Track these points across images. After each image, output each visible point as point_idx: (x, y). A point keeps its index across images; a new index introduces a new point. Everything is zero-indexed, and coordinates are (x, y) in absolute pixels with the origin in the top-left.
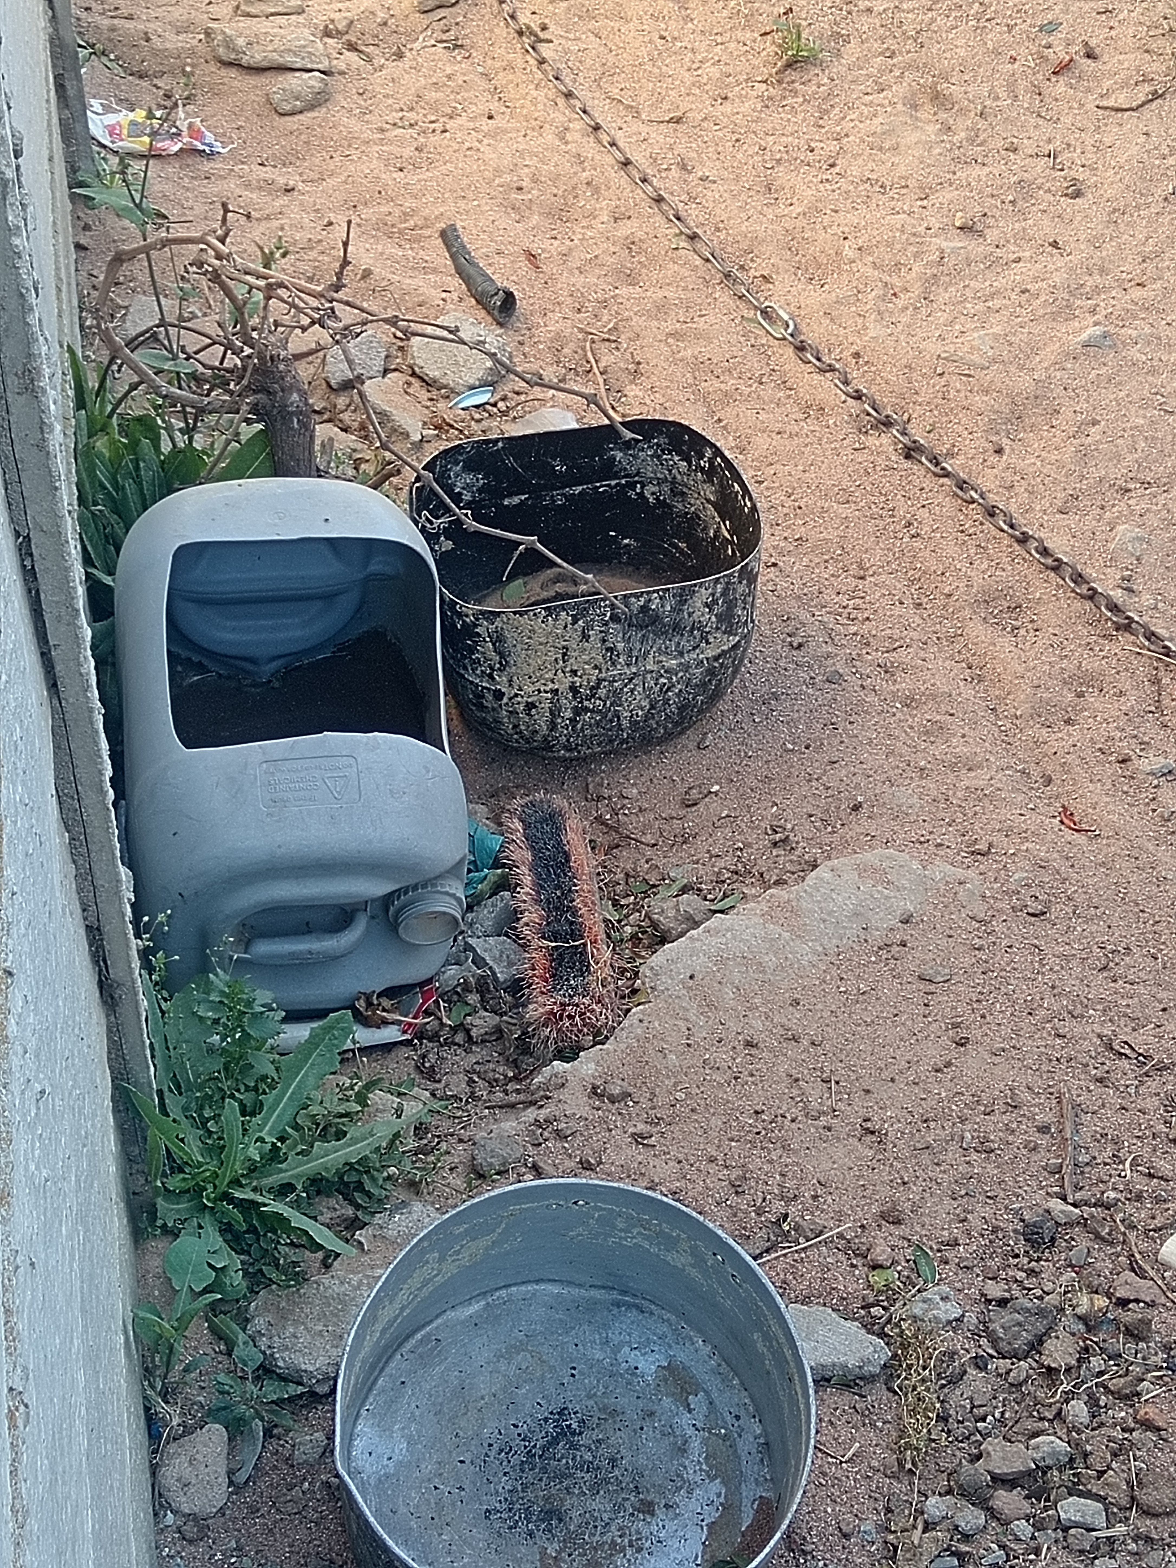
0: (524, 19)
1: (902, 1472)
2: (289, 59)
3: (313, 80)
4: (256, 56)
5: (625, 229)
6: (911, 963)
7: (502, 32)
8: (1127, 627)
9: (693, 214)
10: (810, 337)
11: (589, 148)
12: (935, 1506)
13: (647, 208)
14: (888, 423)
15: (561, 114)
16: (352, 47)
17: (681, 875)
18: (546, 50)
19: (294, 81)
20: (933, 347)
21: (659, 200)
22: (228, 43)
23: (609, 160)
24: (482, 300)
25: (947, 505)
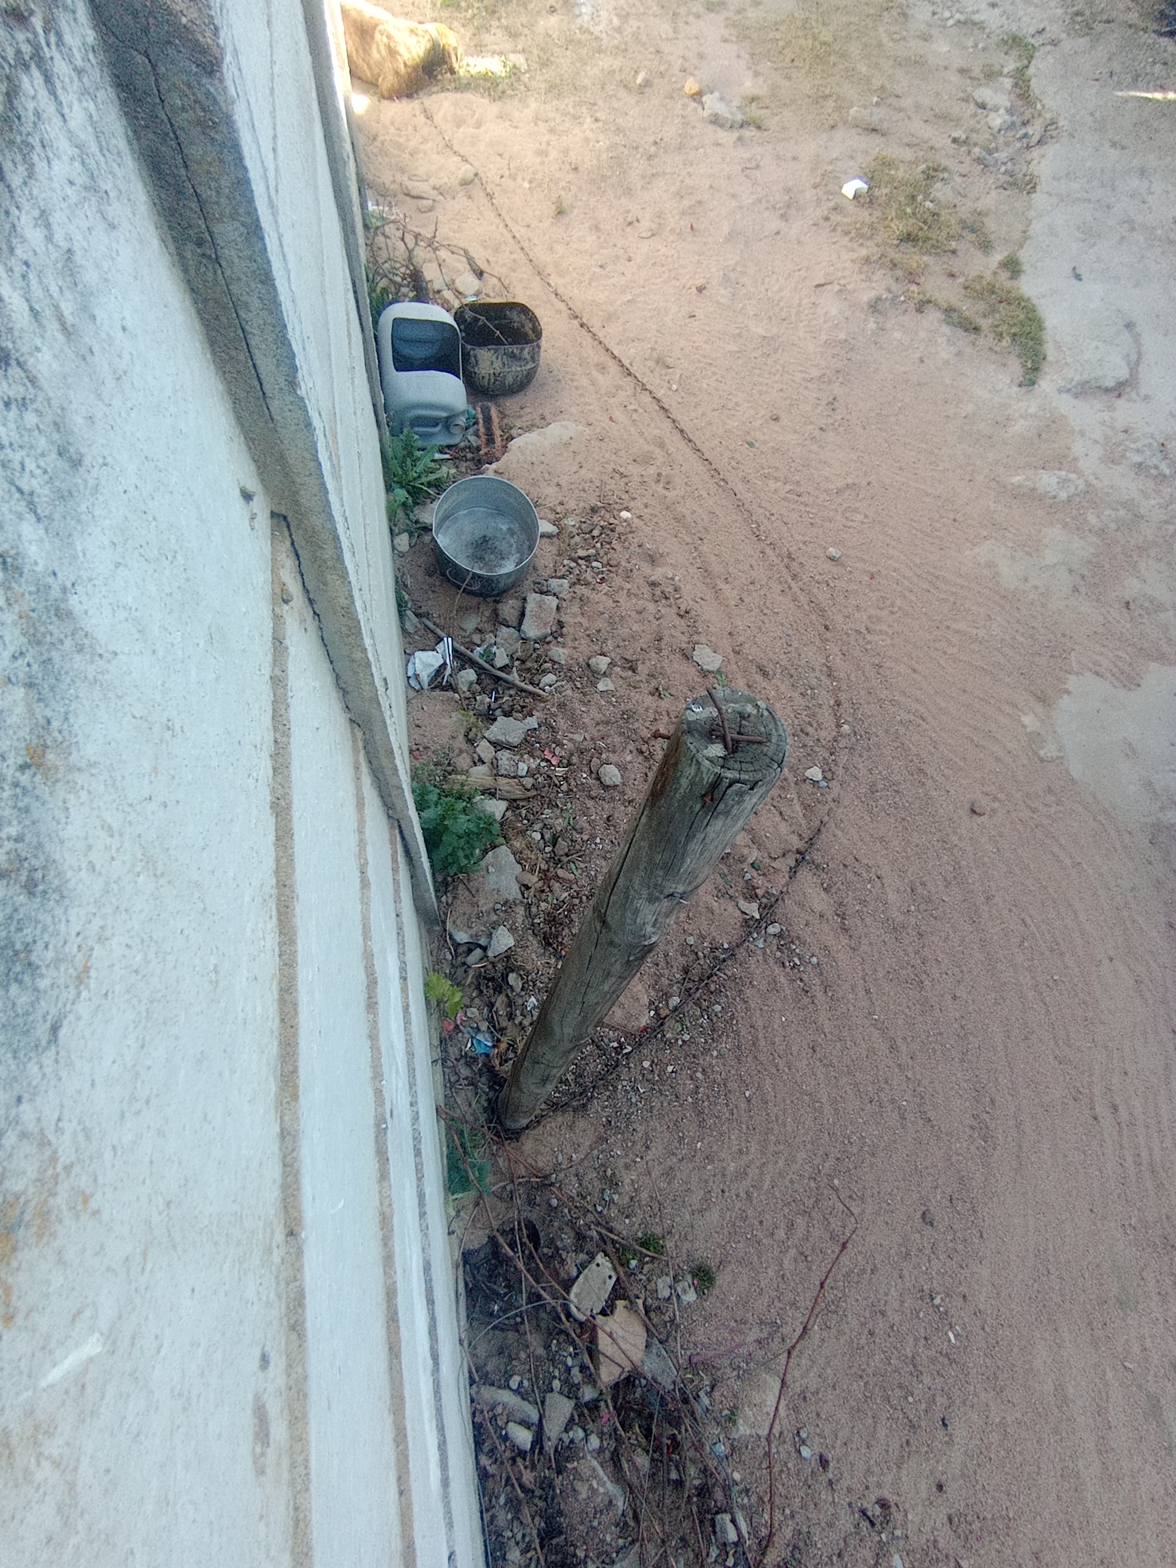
0: (488, 190)
1: (560, 555)
2: (424, 195)
3: (430, 202)
4: (414, 193)
5: (513, 256)
6: (571, 448)
7: (482, 194)
8: (630, 374)
9: (531, 254)
10: (560, 291)
11: (505, 231)
12: (566, 562)
13: (519, 251)
14: (577, 317)
15: (497, 221)
16: (441, 194)
17: (518, 425)
18: (494, 201)
19: (425, 202)
20: (590, 297)
21: (522, 249)
22: (407, 187)
23: (509, 236)
24: (474, 271)
25: (590, 340)
